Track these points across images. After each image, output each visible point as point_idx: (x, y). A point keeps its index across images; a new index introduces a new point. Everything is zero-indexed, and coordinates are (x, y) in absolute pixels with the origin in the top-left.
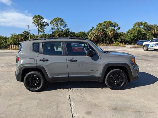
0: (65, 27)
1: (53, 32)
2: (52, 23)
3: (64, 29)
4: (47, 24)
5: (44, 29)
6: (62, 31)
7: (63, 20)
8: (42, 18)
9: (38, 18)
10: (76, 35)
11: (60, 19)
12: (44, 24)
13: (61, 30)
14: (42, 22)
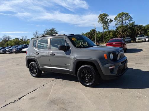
0: (130, 21)
1: (117, 28)
2: (116, 19)
3: (129, 23)
4: (111, 21)
5: (108, 26)
6: (127, 26)
7: (128, 14)
8: (107, 15)
9: (103, 17)
10: (143, 28)
11: (125, 14)
12: (109, 21)
13: (125, 25)
14: (107, 19)
